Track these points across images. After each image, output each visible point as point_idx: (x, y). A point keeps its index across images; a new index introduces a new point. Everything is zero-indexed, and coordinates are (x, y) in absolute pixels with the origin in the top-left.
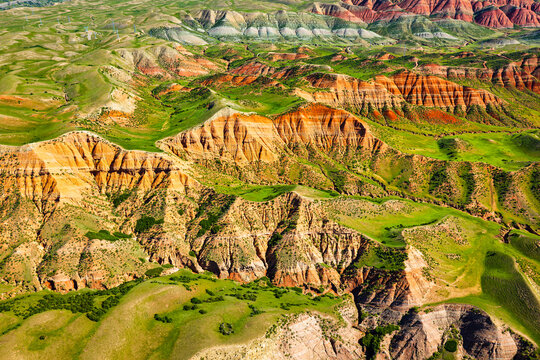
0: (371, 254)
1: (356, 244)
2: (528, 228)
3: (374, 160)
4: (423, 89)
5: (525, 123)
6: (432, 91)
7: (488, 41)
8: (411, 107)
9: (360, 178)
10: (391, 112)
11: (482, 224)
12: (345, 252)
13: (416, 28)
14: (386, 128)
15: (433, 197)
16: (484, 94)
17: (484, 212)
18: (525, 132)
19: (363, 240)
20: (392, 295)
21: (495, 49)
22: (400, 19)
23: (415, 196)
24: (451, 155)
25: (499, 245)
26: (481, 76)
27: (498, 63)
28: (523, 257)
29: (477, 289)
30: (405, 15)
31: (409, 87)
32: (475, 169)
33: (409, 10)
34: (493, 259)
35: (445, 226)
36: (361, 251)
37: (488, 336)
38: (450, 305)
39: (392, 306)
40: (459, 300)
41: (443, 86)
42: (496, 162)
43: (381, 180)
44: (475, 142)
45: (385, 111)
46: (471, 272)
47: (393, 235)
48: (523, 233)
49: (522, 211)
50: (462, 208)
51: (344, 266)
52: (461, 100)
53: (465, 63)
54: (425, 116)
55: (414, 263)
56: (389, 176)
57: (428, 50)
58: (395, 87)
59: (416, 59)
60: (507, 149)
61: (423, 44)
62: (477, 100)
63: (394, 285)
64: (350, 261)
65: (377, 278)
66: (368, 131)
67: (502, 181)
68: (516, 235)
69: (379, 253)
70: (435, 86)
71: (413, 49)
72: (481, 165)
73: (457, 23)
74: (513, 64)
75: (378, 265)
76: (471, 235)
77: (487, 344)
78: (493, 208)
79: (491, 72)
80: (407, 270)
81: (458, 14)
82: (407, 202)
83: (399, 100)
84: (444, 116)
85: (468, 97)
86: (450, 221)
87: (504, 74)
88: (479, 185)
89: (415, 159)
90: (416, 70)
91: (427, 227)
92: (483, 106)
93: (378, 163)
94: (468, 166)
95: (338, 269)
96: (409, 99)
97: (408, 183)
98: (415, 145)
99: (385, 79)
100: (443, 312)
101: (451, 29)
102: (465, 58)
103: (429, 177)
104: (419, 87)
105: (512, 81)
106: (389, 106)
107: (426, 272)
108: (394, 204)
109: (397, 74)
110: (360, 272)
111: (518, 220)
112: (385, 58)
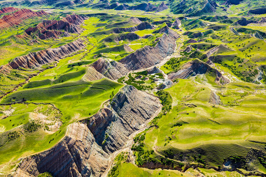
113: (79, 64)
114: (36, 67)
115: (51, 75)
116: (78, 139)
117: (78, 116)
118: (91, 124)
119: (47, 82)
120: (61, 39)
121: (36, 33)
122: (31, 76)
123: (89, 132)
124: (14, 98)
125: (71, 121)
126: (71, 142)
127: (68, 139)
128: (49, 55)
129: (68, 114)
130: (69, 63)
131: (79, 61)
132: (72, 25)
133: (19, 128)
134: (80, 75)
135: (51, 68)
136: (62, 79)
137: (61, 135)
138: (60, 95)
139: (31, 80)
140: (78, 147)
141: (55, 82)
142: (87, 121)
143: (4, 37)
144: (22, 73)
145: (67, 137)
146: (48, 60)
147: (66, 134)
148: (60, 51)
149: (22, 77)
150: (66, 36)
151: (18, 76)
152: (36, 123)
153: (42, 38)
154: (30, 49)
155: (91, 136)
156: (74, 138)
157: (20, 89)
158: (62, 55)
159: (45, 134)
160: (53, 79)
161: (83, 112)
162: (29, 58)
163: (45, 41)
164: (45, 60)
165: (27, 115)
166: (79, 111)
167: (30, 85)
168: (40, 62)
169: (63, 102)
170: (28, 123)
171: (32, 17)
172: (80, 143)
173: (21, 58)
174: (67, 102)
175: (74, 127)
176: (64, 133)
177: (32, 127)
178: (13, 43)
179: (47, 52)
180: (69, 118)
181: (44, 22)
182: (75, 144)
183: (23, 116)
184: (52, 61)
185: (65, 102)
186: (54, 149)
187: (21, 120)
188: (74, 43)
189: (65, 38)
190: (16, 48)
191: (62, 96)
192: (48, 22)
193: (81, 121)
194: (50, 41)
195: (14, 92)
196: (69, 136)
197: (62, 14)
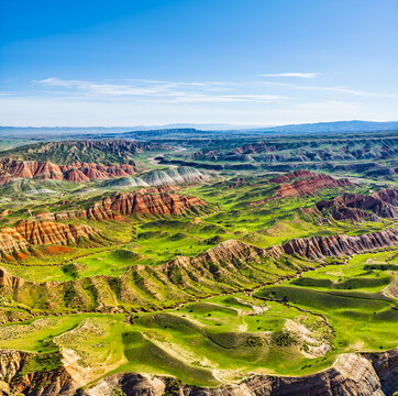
0: (32, 363)
1: (17, 359)
2: (143, 310)
3: (15, 293)
4: (40, 232)
5: (117, 242)
6: (47, 232)
7: (77, 191)
8: (34, 247)
9: (7, 309)
10: (20, 254)
11: (112, 317)
12: (8, 366)
13: (24, 188)
14: (19, 266)
15: (69, 309)
16: (84, 228)
17: (110, 309)
18: (119, 247)
19: (22, 354)
20: (58, 386)
21: (83, 196)
22: (11, 182)
23: (56, 311)
24: (74, 275)
25: (129, 327)
26: (79, 215)
27: (88, 204)
28: (147, 329)
29: (124, 360)
30: (15, 179)
31: (29, 232)
32: (95, 281)
33: (17, 175)
34: (127, 337)
35: (85, 326)
36: (22, 363)
37: (143, 386)
38: (108, 377)
39: (60, 392)
40: (113, 372)
41: (54, 227)
42: (107, 273)
43: (26, 307)
44: (88, 263)
45: (15, 254)
46: (115, 352)
47: (47, 344)
48: (141, 314)
49: (135, 300)
50: (94, 310)
51: (10, 377)
52: (70, 234)
53: (66, 208)
54: (46, 251)
55: (69, 359)
56: (31, 302)
57: (38, 203)
58: (18, 234)
59: (30, 211)
60: (111, 262)
61: (32, 199)
62: (81, 233)
63: (58, 379)
64: (14, 372)
65: (41, 378)
66: (5, 272)
67: (115, 284)
68: (137, 317)
69: (38, 360)
70: (48, 228)
71: (26, 204)
72: (98, 277)
73: (53, 181)
74: (97, 205)
75: (40, 368)
76: (106, 327)
77: (144, 391)
78: (116, 304)
79: (85, 212)
80: (65, 365)
81: (52, 175)
82: (50, 318)
83: (23, 243)
84: (61, 249)
85: (74, 232)
86: (88, 322)
87: (93, 212)
88: (100, 291)
89: (48, 285)
90: (32, 219)
91: (72, 332)
92: (86, 236)
93: (20, 295)
94: (88, 280)
95: (6, 380)
96: (31, 241)
97: (47, 304)
98: (45, 276)
99: (9, 229)
100: (104, 384)
101: (50, 186)
102: (65, 205)
103: (62, 295)
104: (36, 231)
105: (100, 216)
106: (18, 250)
107: (81, 363)
108: (40, 322)
109: (17, 224)
110: (26, 378)
111: (134, 307)
112: (5, 213)
113: (383, 268)
114: (317, 259)
115: (335, 274)
116: (351, 378)
117: (360, 346)
118: (380, 362)
119: (327, 283)
120: (364, 224)
121: (330, 209)
122: (306, 269)
123: (374, 373)
124: (273, 293)
125: (347, 349)
126: (337, 378)
127: (333, 373)
128: (341, 244)
129: (345, 338)
130: (367, 263)
131: (384, 263)
132: (386, 205)
133: (264, 334)
134: (380, 285)
135: (338, 264)
136: (350, 284)
137: (325, 365)
138: (340, 307)
139: (304, 275)
140: (347, 388)
141: (337, 286)
142: (373, 357)
143: (287, 209)
144: (296, 263)
145: (333, 370)
146: (337, 251)
147: (333, 366)
148: (358, 242)
149: (293, 268)
150: (372, 220)
151: (288, 264)
152: (292, 336)
153: (337, 217)
154: (315, 230)
155: (375, 379)
156: (344, 374)
157: (285, 284)
158: (361, 248)
159: (299, 355)
160: (336, 281)
161: (371, 342)
162: (311, 243)
163: (339, 223)
164: (333, 250)
165: (282, 322)
166: (364, 338)
167: (301, 282)
168: (324, 252)
169: (342, 319)
170: (281, 332)
171: (330, 186)
172: (353, 384)
173: (301, 240)
174: (348, 321)
175: (349, 359)
176: (330, 363)
177: (283, 340)
178: (297, 217)
179: (338, 239)
180: (345, 344)
181: (345, 195)
182: (344, 382)
183: (277, 321)
184: (341, 255)
185: (346, 319)
186: (306, 380)
187: (272, 325)
188: (383, 233)
189: (370, 223)
190: (297, 226)
191: (343, 310)
192: (351, 196)
193: (363, 354)
194: (346, 223)
195: (277, 284)
196: (338, 369)
197: (374, 187)
